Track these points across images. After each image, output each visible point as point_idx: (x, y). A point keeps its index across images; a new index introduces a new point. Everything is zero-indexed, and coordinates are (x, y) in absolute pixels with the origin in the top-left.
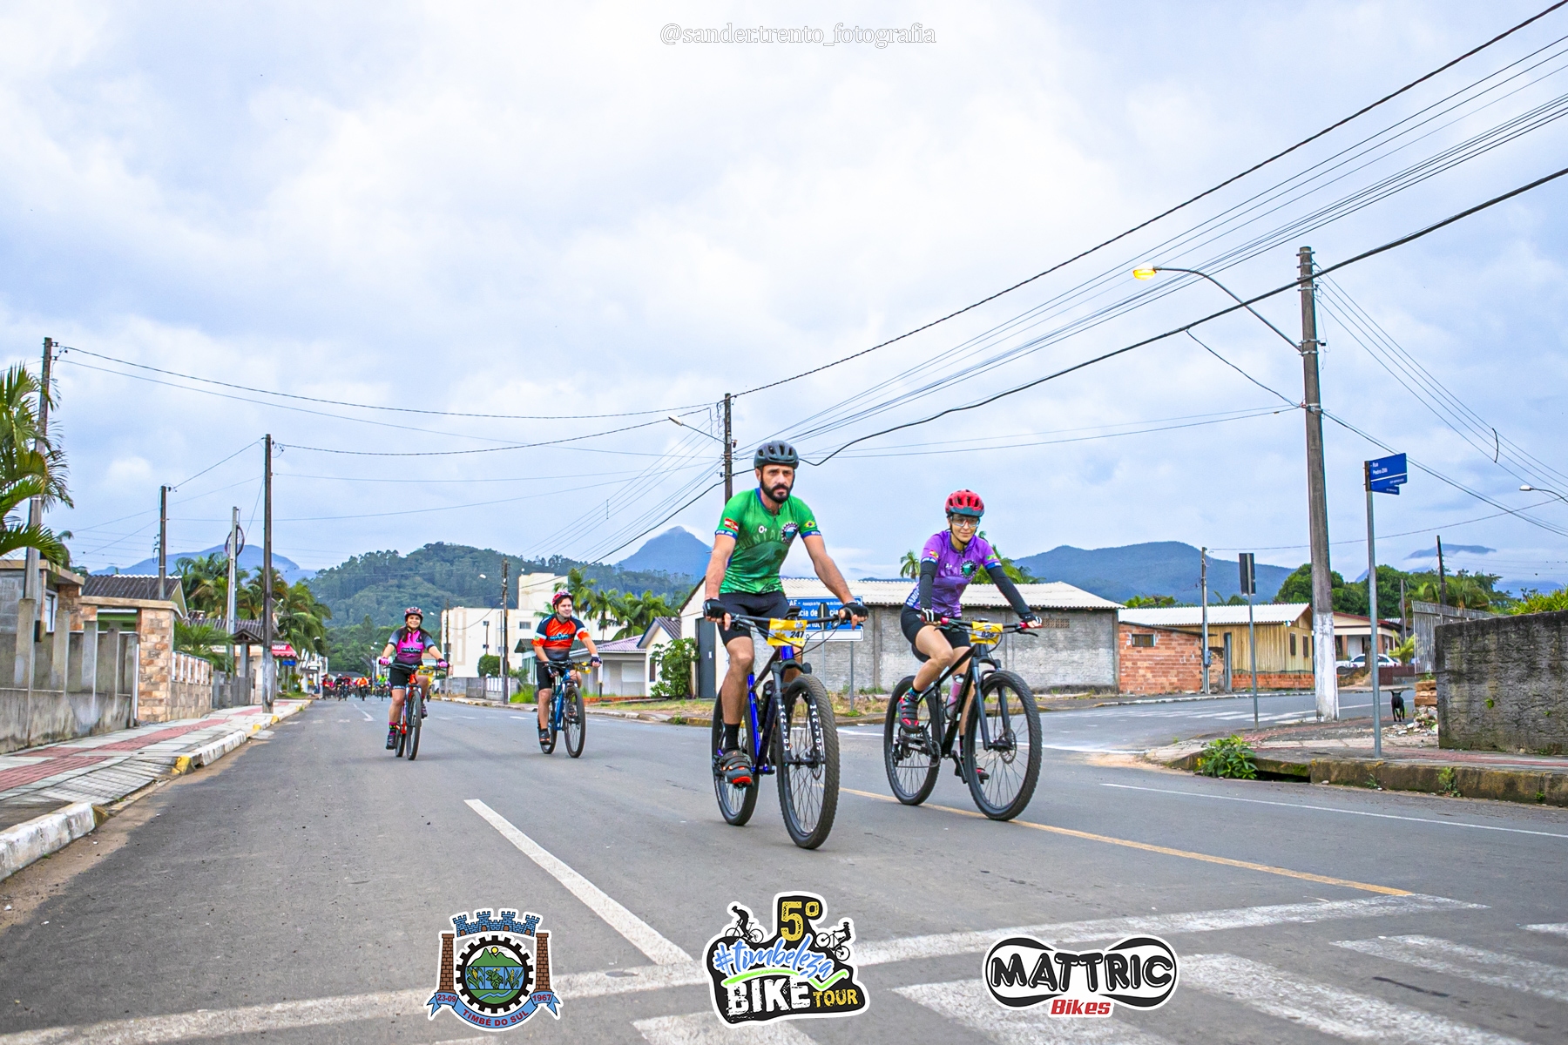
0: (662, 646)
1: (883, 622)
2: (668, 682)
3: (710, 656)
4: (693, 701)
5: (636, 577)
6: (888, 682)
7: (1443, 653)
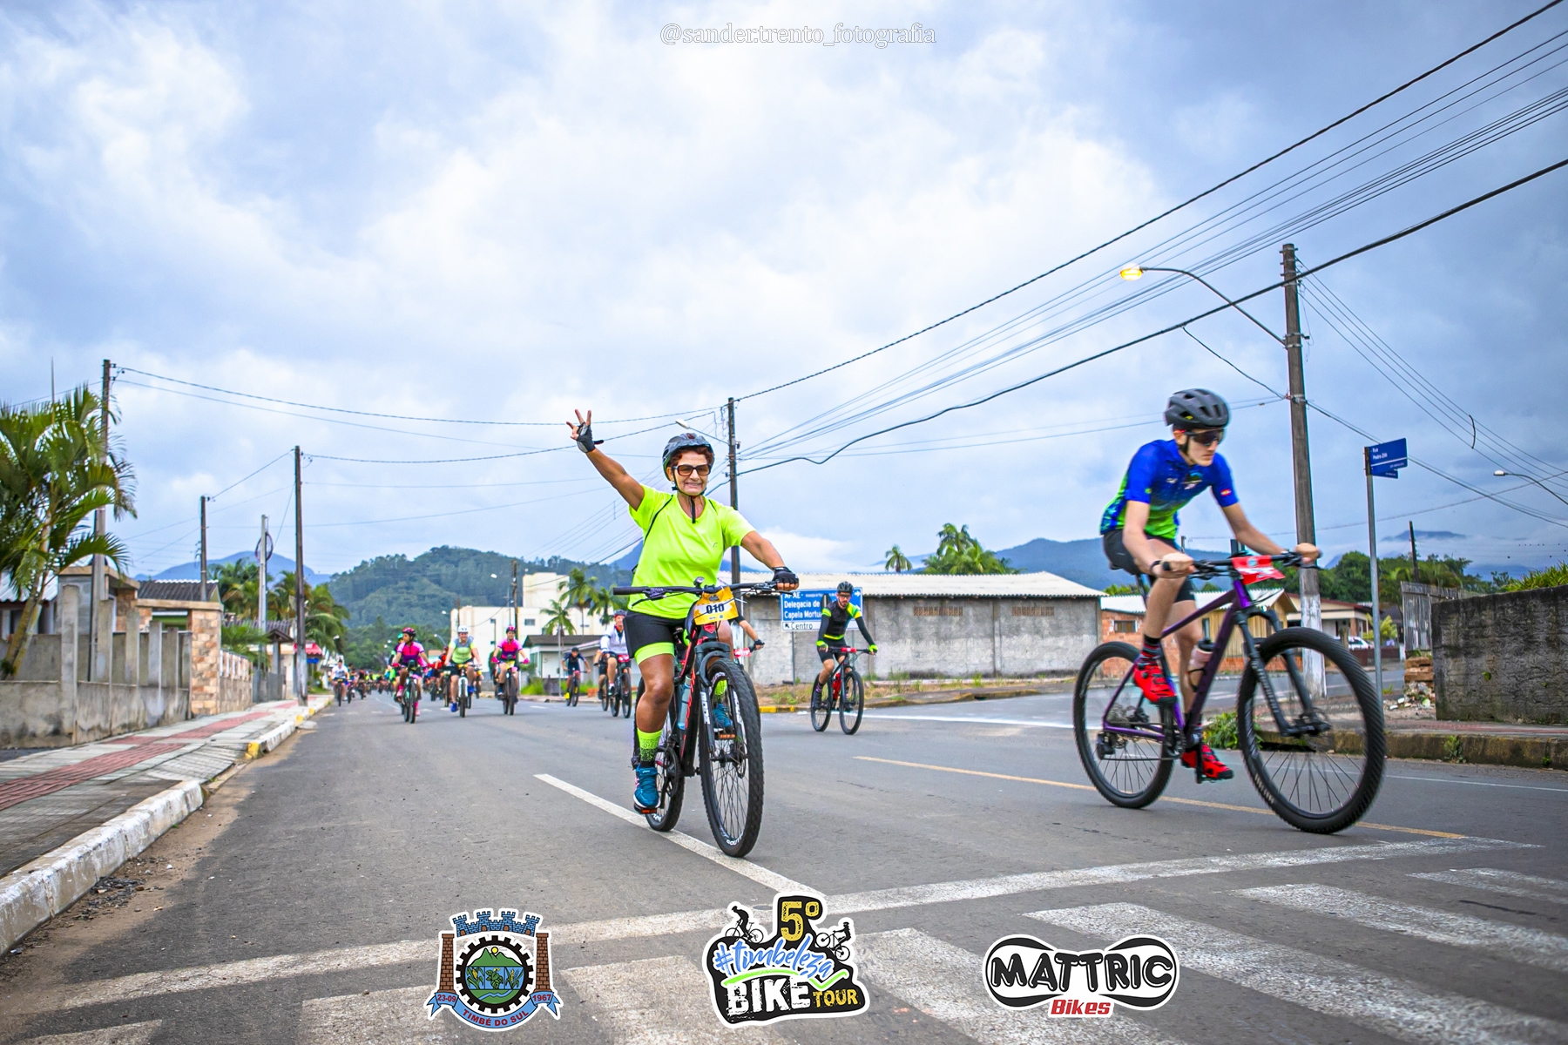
1: (875, 612)
6: (882, 669)
7: (1440, 629)
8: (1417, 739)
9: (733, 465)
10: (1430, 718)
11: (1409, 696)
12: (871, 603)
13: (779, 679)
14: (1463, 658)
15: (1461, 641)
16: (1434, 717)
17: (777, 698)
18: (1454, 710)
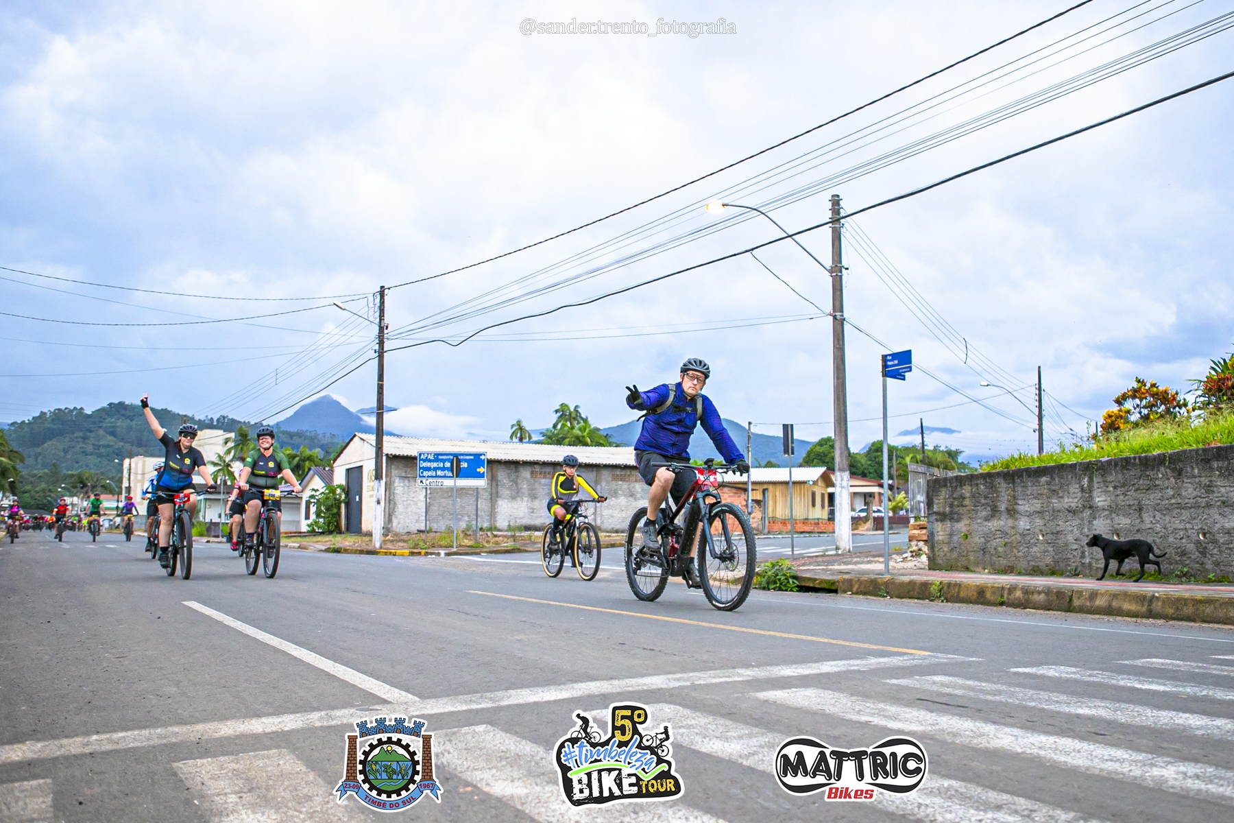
0: (318, 490)
1: (499, 474)
2: (321, 520)
3: (357, 500)
4: (343, 536)
5: (291, 435)
6: (502, 523)
7: (932, 499)
8: (912, 583)
9: (381, 343)
10: (924, 569)
11: (911, 552)
12: (495, 466)
13: (414, 527)
14: (949, 522)
15: (948, 509)
16: (927, 567)
17: (411, 544)
18: (941, 562)
